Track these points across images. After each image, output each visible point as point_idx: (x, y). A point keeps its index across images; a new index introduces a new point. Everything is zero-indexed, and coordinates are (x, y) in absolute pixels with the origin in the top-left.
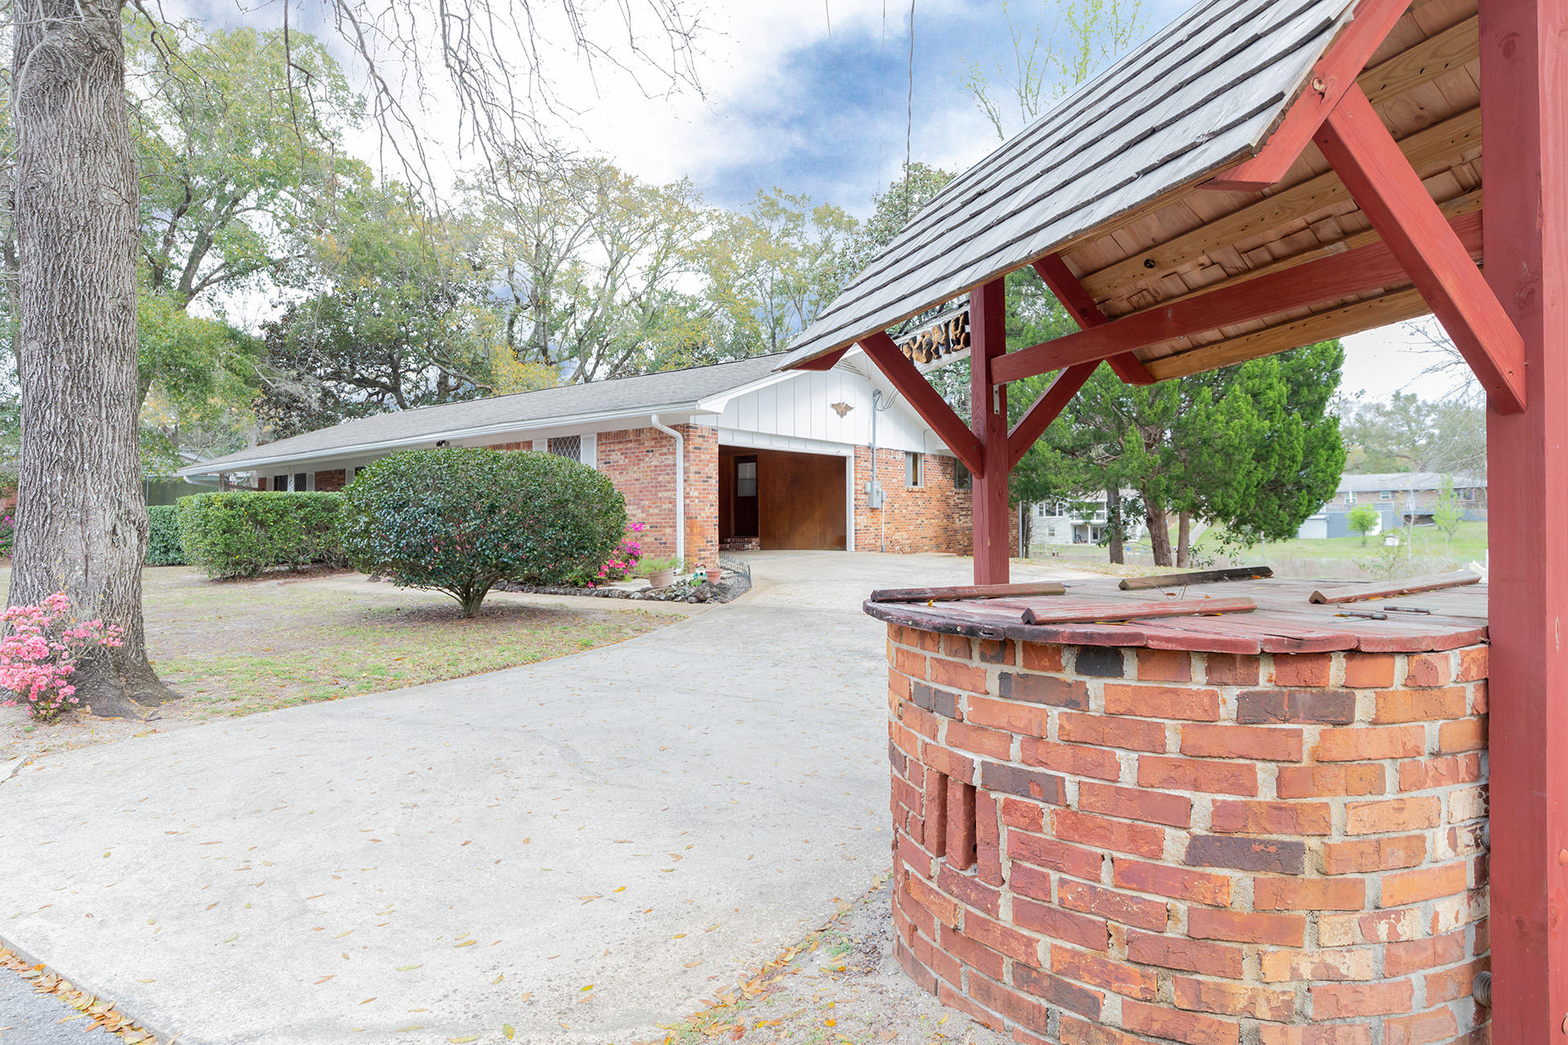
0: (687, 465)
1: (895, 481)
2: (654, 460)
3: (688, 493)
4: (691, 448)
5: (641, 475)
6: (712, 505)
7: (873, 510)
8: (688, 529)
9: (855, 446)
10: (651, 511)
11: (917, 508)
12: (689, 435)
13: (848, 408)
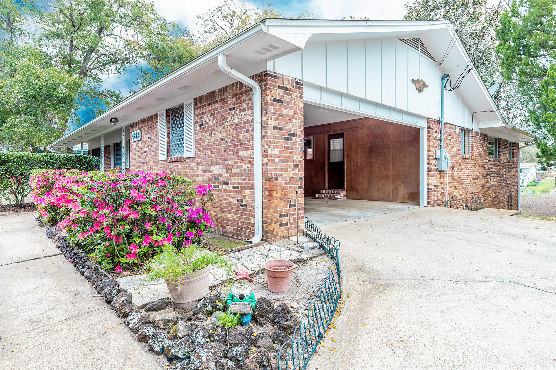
0: (265, 118)
1: (454, 149)
2: (236, 118)
3: (266, 151)
4: (268, 99)
5: (225, 134)
6: (296, 166)
7: (441, 172)
8: (267, 193)
9: (428, 119)
10: (234, 171)
11: (468, 171)
12: (266, 85)
13: (425, 86)
